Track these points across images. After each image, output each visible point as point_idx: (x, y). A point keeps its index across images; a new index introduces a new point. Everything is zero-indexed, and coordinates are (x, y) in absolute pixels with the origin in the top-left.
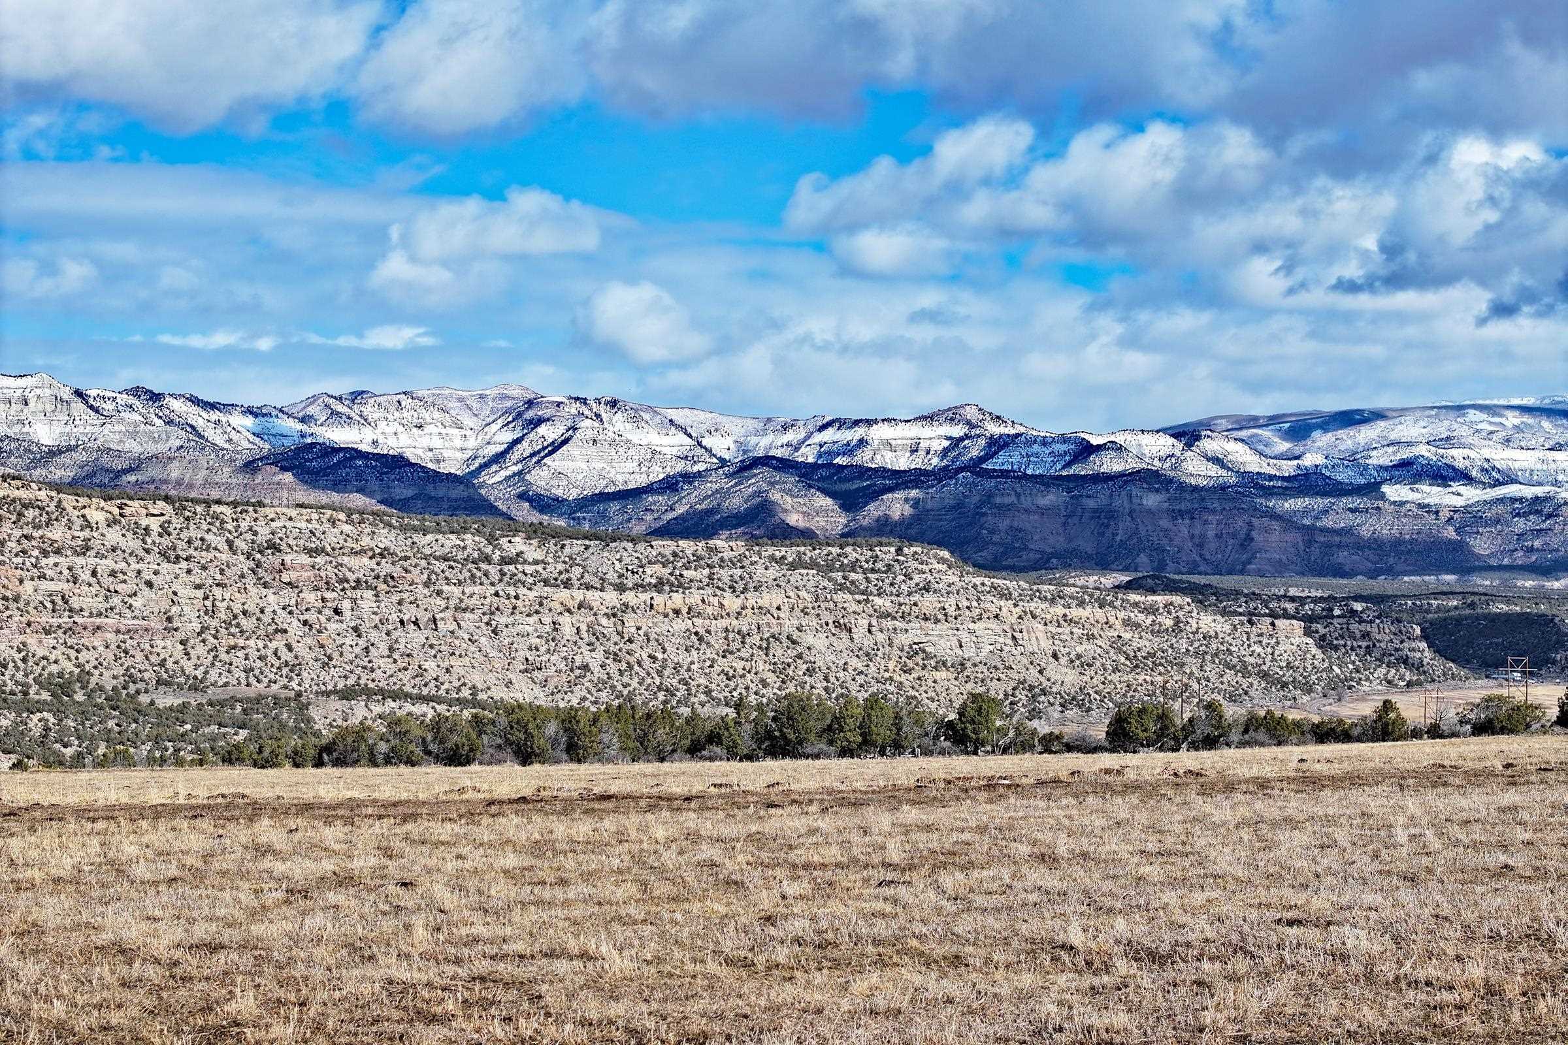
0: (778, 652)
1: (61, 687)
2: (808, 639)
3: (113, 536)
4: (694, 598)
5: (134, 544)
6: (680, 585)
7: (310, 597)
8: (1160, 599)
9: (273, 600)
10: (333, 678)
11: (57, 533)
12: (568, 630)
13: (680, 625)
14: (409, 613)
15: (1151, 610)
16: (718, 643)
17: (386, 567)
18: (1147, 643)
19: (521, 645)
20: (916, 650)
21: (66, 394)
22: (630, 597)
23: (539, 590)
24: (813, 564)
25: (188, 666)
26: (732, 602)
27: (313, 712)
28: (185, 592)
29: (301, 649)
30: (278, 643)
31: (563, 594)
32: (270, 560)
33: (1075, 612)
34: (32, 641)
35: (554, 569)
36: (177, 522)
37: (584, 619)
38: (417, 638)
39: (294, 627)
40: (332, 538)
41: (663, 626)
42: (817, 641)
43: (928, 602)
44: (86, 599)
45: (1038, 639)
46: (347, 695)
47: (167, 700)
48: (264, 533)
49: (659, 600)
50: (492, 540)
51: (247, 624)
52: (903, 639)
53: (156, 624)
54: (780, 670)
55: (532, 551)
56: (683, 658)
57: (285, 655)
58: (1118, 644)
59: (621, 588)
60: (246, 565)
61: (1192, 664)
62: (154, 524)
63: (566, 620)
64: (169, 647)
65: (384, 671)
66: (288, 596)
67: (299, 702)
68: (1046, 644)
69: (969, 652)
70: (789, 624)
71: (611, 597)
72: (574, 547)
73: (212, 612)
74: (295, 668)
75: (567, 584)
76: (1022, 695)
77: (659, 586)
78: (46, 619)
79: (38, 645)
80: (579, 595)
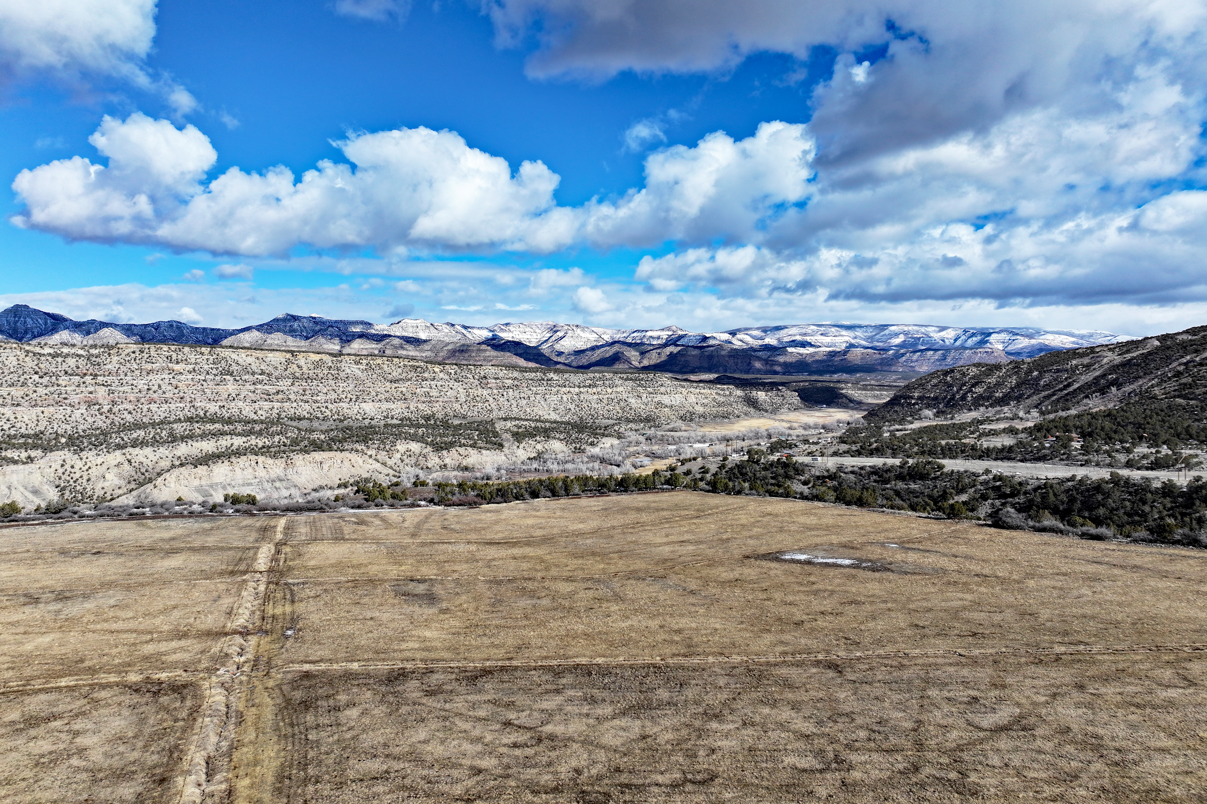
0: (622, 404)
1: (427, 418)
2: (630, 400)
3: (441, 375)
4: (599, 389)
5: (447, 377)
6: (595, 386)
7: (495, 391)
8: (725, 387)
9: (485, 392)
10: (502, 414)
11: (426, 375)
12: (565, 399)
13: (595, 397)
14: (522, 395)
15: (723, 390)
16: (605, 401)
17: (516, 382)
18: (722, 399)
19: (552, 403)
20: (659, 403)
21: (429, 325)
22: (582, 389)
23: (557, 388)
24: (631, 379)
25: (462, 411)
26: (609, 390)
27: (496, 425)
28: (461, 391)
29: (493, 406)
30: (487, 404)
31: (564, 389)
32: (484, 381)
33: (702, 391)
34: (419, 405)
35: (561, 382)
36: (459, 371)
37: (569, 396)
38: (525, 402)
39: (491, 400)
40: (501, 374)
41: (591, 397)
42: (632, 401)
43: (662, 389)
44: (434, 393)
45: (692, 399)
46: (505, 419)
47: (456, 422)
48: (482, 374)
49: (590, 390)
50: (544, 374)
51: (478, 399)
52: (656, 400)
53: (453, 399)
54: (622, 409)
55: (555, 377)
56: (596, 406)
57: (489, 408)
58: (714, 400)
59: (579, 387)
60: (477, 382)
61: (735, 405)
62: (453, 372)
63: (564, 396)
64: (457, 406)
65: (515, 412)
66: (489, 391)
67: (492, 423)
68: (694, 400)
69: (674, 403)
70: (625, 396)
71: (577, 390)
72: (566, 375)
73: (468, 396)
74: (491, 411)
75: (565, 386)
76: (688, 415)
77: (590, 386)
78: (423, 399)
79: (421, 406)
80: (568, 389)
